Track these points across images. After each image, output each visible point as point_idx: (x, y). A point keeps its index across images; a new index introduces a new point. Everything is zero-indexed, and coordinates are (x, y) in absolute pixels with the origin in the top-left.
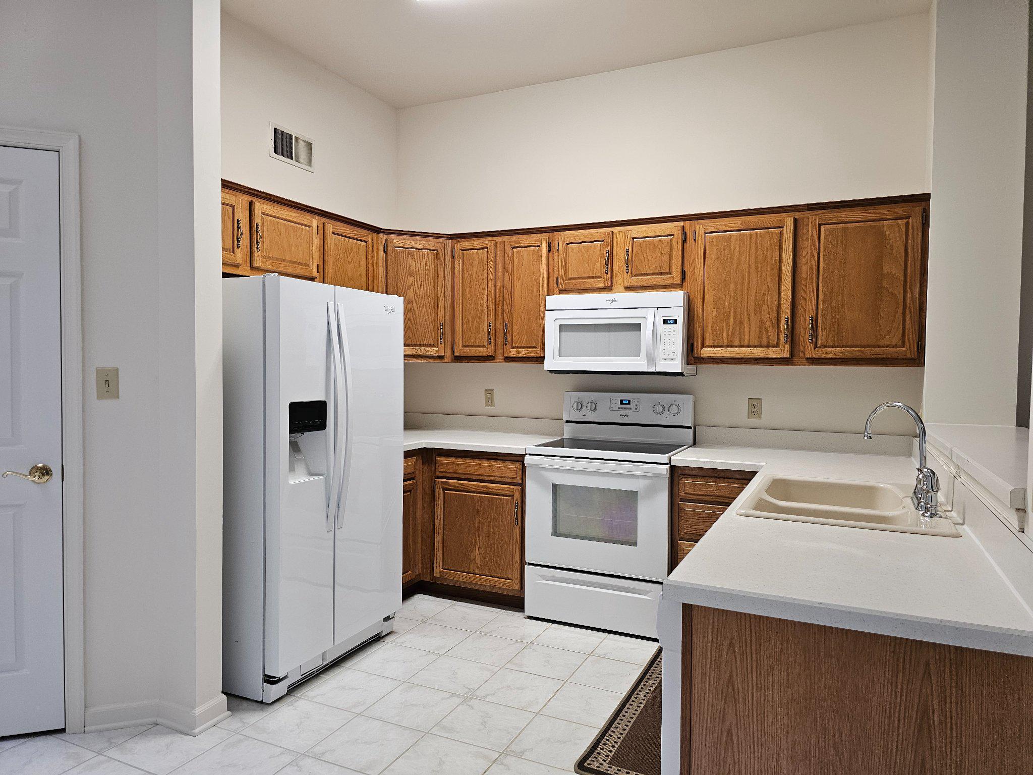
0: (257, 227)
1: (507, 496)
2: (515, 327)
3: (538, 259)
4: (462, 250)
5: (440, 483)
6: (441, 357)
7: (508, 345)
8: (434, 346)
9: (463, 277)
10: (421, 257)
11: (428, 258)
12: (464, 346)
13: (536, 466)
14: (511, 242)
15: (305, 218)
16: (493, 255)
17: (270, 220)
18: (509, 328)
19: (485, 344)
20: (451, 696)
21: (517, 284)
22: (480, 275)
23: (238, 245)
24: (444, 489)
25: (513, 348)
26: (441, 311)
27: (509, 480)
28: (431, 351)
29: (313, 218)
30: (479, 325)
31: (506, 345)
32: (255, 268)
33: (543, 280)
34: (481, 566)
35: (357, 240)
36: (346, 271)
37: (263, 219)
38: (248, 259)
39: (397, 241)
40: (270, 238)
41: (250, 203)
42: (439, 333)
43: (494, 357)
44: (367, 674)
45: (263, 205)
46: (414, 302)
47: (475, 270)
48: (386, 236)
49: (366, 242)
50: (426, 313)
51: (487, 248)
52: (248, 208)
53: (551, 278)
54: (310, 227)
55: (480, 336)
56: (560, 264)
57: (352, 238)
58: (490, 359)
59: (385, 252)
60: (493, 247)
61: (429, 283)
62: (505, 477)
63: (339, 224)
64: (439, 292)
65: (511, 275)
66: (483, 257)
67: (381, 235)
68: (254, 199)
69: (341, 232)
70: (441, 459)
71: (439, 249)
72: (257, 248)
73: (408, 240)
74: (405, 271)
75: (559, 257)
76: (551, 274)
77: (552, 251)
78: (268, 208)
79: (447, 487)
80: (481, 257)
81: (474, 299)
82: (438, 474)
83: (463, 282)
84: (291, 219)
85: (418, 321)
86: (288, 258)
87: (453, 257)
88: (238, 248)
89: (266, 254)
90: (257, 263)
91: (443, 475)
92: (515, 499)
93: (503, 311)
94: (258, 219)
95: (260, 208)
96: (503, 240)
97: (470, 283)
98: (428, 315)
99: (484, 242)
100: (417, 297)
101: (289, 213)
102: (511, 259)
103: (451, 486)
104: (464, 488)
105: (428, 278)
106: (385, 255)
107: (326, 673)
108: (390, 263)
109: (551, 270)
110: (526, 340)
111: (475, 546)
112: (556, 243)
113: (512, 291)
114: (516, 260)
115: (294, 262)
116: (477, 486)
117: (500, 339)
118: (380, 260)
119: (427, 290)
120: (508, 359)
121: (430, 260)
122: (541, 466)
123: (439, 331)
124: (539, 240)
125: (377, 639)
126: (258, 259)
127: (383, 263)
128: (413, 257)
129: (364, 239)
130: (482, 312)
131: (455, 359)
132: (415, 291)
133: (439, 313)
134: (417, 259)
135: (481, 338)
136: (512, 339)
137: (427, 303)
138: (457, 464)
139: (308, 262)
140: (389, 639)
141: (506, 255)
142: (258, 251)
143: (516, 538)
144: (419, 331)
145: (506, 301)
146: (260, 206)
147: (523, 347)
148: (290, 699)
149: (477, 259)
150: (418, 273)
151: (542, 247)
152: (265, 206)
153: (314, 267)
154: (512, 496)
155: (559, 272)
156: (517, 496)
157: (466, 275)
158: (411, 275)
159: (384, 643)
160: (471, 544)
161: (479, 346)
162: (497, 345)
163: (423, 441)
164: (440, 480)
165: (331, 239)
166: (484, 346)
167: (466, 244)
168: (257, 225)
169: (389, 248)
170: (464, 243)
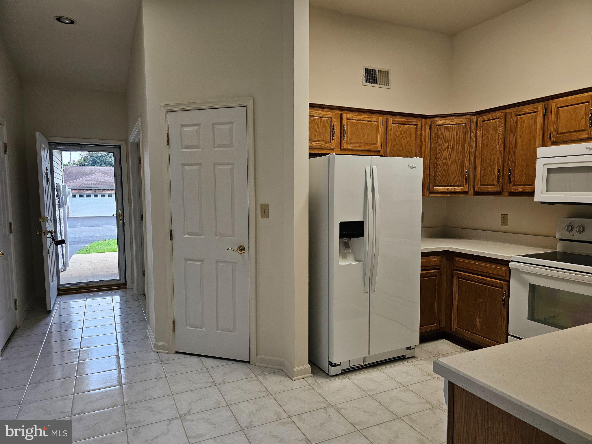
0: (344, 127)
1: (498, 287)
2: (517, 171)
3: (536, 122)
4: (482, 121)
5: (456, 273)
6: (466, 193)
7: (511, 184)
8: (461, 186)
9: (482, 140)
10: (454, 130)
11: (459, 129)
12: (481, 185)
13: (517, 270)
14: (516, 111)
15: (374, 117)
16: (503, 122)
17: (352, 122)
18: (512, 172)
19: (496, 183)
20: (426, 403)
21: (519, 141)
22: (493, 137)
23: (333, 138)
24: (459, 278)
25: (515, 186)
26: (467, 163)
27: (500, 277)
28: (458, 189)
29: (379, 117)
30: (491, 171)
31: (510, 184)
32: (343, 149)
33: (539, 136)
34: (480, 330)
35: (410, 125)
36: (401, 144)
37: (347, 122)
38: (339, 145)
39: (438, 121)
40: (352, 132)
41: (341, 114)
42: (465, 178)
43: (502, 192)
44: (386, 375)
45: (348, 115)
46: (448, 159)
47: (491, 133)
48: (431, 119)
49: (416, 125)
50: (456, 166)
51: (499, 118)
52: (340, 117)
53: (546, 134)
54: (377, 122)
55: (492, 178)
56: (552, 123)
57: (406, 124)
58: (498, 194)
59: (430, 129)
60: (503, 117)
61: (458, 145)
62: (497, 275)
63: (397, 117)
64: (466, 151)
65: (515, 134)
66: (496, 124)
67: (428, 120)
68: (343, 112)
69: (397, 122)
70: (457, 258)
71: (467, 124)
72: (344, 138)
73: (445, 120)
74: (442, 140)
75: (552, 117)
76: (546, 131)
77: (547, 114)
78: (350, 115)
79: (461, 276)
80: (495, 125)
81: (489, 154)
82: (455, 268)
83: (482, 143)
84: (366, 119)
85: (450, 170)
86: (362, 141)
87: (477, 127)
88: (333, 140)
89: (349, 141)
90: (344, 147)
91: (458, 268)
92: (504, 290)
93: (509, 160)
94: (345, 123)
95: (346, 116)
96: (510, 111)
97: (487, 143)
98: (457, 166)
99: (497, 114)
100: (450, 155)
101: (364, 116)
102: (516, 123)
103: (462, 276)
104: (471, 279)
105: (458, 143)
106: (430, 131)
107: (366, 369)
108: (433, 136)
109: (546, 127)
110: (524, 180)
111: (477, 316)
112: (550, 108)
113: (516, 146)
114: (519, 124)
115: (366, 143)
116: (479, 278)
117: (506, 180)
118: (427, 135)
119: (457, 150)
120: (511, 194)
121: (460, 131)
122: (521, 270)
123: (465, 176)
124: (537, 108)
125: (402, 358)
126: (344, 144)
127: (428, 136)
128: (448, 130)
129: (415, 124)
130: (494, 161)
131: (476, 194)
132: (448, 151)
133: (465, 165)
134: (451, 131)
135: (493, 180)
136: (514, 180)
137: (457, 158)
138: (467, 263)
139: (375, 142)
140: (410, 361)
141: (512, 121)
142: (344, 140)
143: (504, 317)
144: (450, 177)
145: (511, 153)
146: (346, 115)
147: (522, 185)
148: (342, 377)
149: (492, 126)
150: (451, 140)
151: (539, 112)
152: (349, 115)
153: (379, 145)
154: (502, 288)
155: (552, 128)
156: (505, 288)
157: (484, 138)
158: (446, 141)
159: (406, 362)
160: (474, 315)
161: (491, 185)
162: (504, 184)
163: (446, 246)
164: (456, 272)
165: (391, 127)
166: (494, 185)
167: (485, 117)
168: (344, 126)
169: (432, 127)
170: (483, 117)
